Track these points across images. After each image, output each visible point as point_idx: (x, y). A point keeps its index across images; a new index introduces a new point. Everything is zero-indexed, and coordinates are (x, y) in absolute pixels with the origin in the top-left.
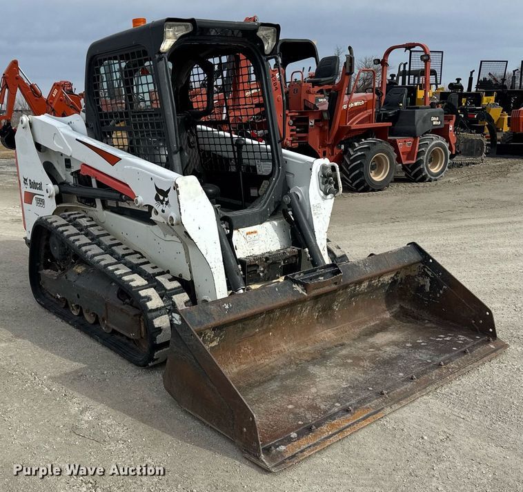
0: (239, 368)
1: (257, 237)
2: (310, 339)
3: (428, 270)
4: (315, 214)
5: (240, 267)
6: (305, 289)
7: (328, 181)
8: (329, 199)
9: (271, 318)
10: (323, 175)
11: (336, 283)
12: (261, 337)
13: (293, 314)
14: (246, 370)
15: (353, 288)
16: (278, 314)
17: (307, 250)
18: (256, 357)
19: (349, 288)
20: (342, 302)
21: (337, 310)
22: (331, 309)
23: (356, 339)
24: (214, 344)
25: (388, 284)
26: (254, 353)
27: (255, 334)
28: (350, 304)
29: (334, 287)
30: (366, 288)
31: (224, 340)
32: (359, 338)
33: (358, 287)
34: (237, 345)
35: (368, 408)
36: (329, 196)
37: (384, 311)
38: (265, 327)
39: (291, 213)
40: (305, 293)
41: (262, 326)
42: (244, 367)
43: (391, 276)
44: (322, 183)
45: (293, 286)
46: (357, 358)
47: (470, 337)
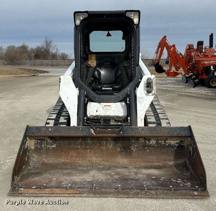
0: (65, 161)
1: (110, 108)
3: (192, 142)
4: (139, 102)
5: (85, 118)
6: (94, 132)
7: (149, 86)
8: (150, 95)
9: (86, 143)
10: (147, 83)
11: (116, 133)
12: (82, 151)
13: (101, 145)
14: (67, 162)
15: (143, 141)
16: (90, 142)
17: (129, 118)
18: (76, 159)
19: (140, 140)
20: (137, 147)
21: (134, 150)
22: (129, 149)
23: (137, 168)
24: (54, 146)
25: (176, 146)
26: (76, 157)
27: (78, 148)
28: (145, 150)
29: (114, 135)
30: (155, 144)
31: (59, 146)
32: (140, 167)
33: (147, 141)
34: (68, 151)
35: (77, 191)
36: (150, 94)
37: (170, 160)
38: (84, 146)
39: (128, 99)
40: (94, 134)
41: (82, 145)
42: (68, 161)
43: (175, 142)
44: (146, 87)
45: (91, 129)
46: (118, 174)
47: (193, 185)
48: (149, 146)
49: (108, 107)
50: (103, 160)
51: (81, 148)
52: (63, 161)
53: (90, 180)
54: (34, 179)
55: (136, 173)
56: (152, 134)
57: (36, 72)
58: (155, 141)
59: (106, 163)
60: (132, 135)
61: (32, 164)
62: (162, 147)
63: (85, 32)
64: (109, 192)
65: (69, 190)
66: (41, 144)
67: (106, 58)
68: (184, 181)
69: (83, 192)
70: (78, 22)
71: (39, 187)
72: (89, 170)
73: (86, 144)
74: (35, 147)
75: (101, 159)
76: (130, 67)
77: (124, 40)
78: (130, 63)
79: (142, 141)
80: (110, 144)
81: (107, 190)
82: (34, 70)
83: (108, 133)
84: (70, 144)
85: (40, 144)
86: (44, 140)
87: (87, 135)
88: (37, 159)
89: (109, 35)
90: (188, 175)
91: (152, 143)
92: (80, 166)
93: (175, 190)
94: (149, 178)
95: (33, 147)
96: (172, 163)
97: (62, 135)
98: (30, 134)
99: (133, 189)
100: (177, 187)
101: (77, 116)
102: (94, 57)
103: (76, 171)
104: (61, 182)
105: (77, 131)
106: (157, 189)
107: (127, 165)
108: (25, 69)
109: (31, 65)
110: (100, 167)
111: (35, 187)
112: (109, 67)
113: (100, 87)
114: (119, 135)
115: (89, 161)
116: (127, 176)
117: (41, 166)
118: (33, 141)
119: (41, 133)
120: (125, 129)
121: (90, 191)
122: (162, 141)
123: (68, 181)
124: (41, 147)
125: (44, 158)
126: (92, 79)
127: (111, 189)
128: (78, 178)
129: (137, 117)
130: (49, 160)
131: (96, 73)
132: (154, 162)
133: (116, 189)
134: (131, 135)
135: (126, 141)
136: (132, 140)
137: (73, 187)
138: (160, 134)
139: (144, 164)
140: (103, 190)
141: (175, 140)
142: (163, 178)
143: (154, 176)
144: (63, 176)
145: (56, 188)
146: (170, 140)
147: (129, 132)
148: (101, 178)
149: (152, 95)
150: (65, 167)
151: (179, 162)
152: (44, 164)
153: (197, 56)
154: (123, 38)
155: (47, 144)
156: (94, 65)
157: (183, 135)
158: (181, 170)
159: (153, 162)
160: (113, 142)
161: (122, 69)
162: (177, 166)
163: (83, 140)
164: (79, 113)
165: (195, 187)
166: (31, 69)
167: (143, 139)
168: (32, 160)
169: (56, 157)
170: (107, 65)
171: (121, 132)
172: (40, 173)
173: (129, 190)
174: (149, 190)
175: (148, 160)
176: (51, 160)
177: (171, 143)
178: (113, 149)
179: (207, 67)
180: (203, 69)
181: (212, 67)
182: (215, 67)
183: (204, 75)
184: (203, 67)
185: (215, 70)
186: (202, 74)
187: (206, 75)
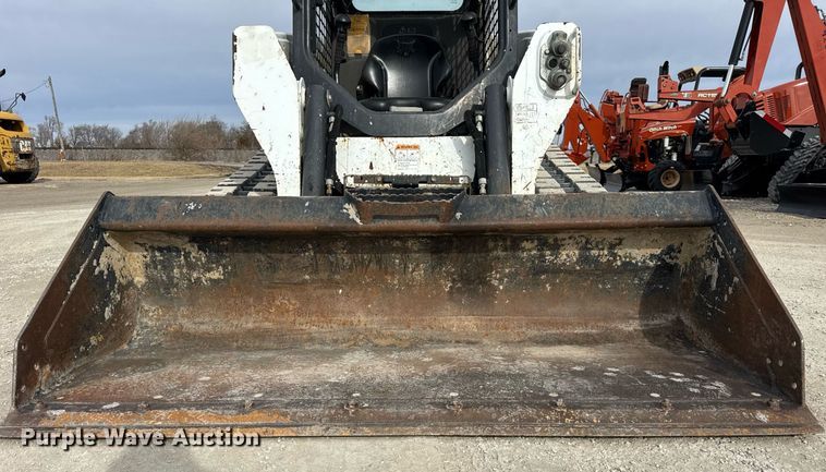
0: (257, 325)
1: (416, 156)
2: (423, 320)
3: (719, 243)
4: (520, 122)
5: (330, 182)
6: (359, 213)
7: (559, 61)
8: (561, 97)
9: (332, 263)
10: (550, 49)
11: (438, 219)
12: (319, 292)
13: (386, 268)
14: (267, 330)
15: (534, 252)
16: (347, 260)
17: (483, 181)
18: (298, 319)
19: (524, 250)
20: (511, 276)
21: (501, 287)
22: (485, 282)
23: (512, 342)
24: (215, 275)
25: (648, 268)
26: (299, 312)
27: (305, 282)
28: (538, 284)
29: (432, 224)
30: (577, 263)
31: (235, 275)
32: (519, 342)
33: (548, 252)
34: (267, 291)
35: (285, 415)
36: (561, 93)
37: (626, 318)
38: (324, 275)
39: (480, 118)
40: (358, 221)
41: (316, 271)
42: (267, 325)
43: (649, 251)
44: (546, 66)
45: (346, 206)
46: (447, 360)
47: (736, 391)
48: (555, 270)
49: (410, 151)
50: (394, 322)
51: (313, 281)
52: (250, 325)
53: (343, 379)
54: (127, 379)
55: (511, 359)
56: (572, 216)
58: (577, 252)
59: (403, 332)
60: (497, 223)
61: (138, 335)
62: (598, 272)
64: (413, 417)
65: (249, 412)
66: (167, 267)
67: (403, 29)
68: (699, 379)
69: (308, 417)
71: (130, 405)
72: (344, 352)
73: (334, 267)
74: (147, 277)
75: (386, 318)
79: (529, 250)
80: (418, 265)
81: (404, 411)
83: (410, 217)
84: (273, 268)
85: (164, 267)
86: (178, 251)
87: (332, 225)
88: (158, 320)
90: (701, 359)
91: (565, 257)
92: (311, 340)
93: (676, 407)
94: (560, 369)
95: (140, 280)
96: (633, 326)
97: (236, 224)
98: (114, 223)
99: (506, 404)
100: (679, 397)
101: (299, 175)
102: (364, 22)
103: (296, 353)
104: (225, 388)
105: (294, 213)
106: (605, 405)
107: (475, 335)
110: (383, 342)
111: (115, 404)
112: (414, 53)
113: (382, 104)
114: (452, 224)
115: (344, 324)
116: (478, 365)
117: (171, 341)
118: (135, 254)
119: (155, 217)
120: (471, 203)
121: (336, 414)
122: (603, 249)
123: (254, 384)
124: (171, 278)
125: (183, 316)
126: (358, 88)
127: (420, 405)
128: (294, 374)
129: (511, 176)
130: (202, 323)
131: (371, 71)
132: (568, 324)
133: (443, 406)
134: (493, 223)
135: (474, 252)
136: (495, 248)
137: (271, 402)
138: (601, 216)
139: (536, 332)
140: (389, 410)
141: (647, 246)
142: (614, 370)
143: (579, 364)
144: (242, 369)
145: (200, 405)
146: (631, 247)
147: (487, 212)
148: (384, 371)
149: (566, 98)
150: (257, 344)
151: (656, 322)
152: (181, 335)
153: (635, 110)
155: (191, 266)
157: (688, 219)
158: (668, 347)
159: (564, 324)
160: (428, 257)
162: (651, 334)
163: (321, 252)
164: (305, 163)
165: (748, 396)
167: (536, 242)
168: (141, 323)
169: (227, 314)
171: (458, 215)
172: (158, 361)
173: (493, 409)
174: (575, 408)
175: (548, 318)
176: (208, 322)
177: (634, 255)
178: (427, 285)
179: (654, 141)
180: (645, 146)
181: (667, 141)
182: (675, 139)
183: (647, 161)
184: (646, 142)
185: (674, 149)
186: (642, 159)
187: (652, 162)
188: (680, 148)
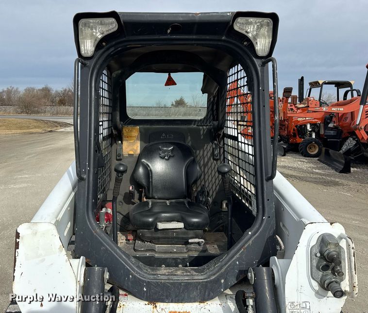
7: (331, 266)
10: (321, 254)
39: (251, 302)
44: (318, 268)
57: (56, 124)
63: (114, 75)
67: (164, 135)
70: (88, 47)
76: (220, 156)
77: (206, 95)
78: (220, 148)
82: (53, 122)
89: (170, 82)
102: (135, 131)
108: (41, 120)
109: (53, 114)
112: (173, 156)
113: (150, 220)
126: (131, 188)
131: (141, 170)
153: (291, 111)
154: (204, 90)
156: (136, 151)
161: (202, 163)
166: (49, 121)
170: (165, 151)
179: (301, 126)
180: (295, 128)
181: (308, 126)
182: (313, 125)
183: (298, 137)
184: (296, 126)
185: (313, 130)
186: (295, 136)
187: (300, 138)
188: (316, 130)
